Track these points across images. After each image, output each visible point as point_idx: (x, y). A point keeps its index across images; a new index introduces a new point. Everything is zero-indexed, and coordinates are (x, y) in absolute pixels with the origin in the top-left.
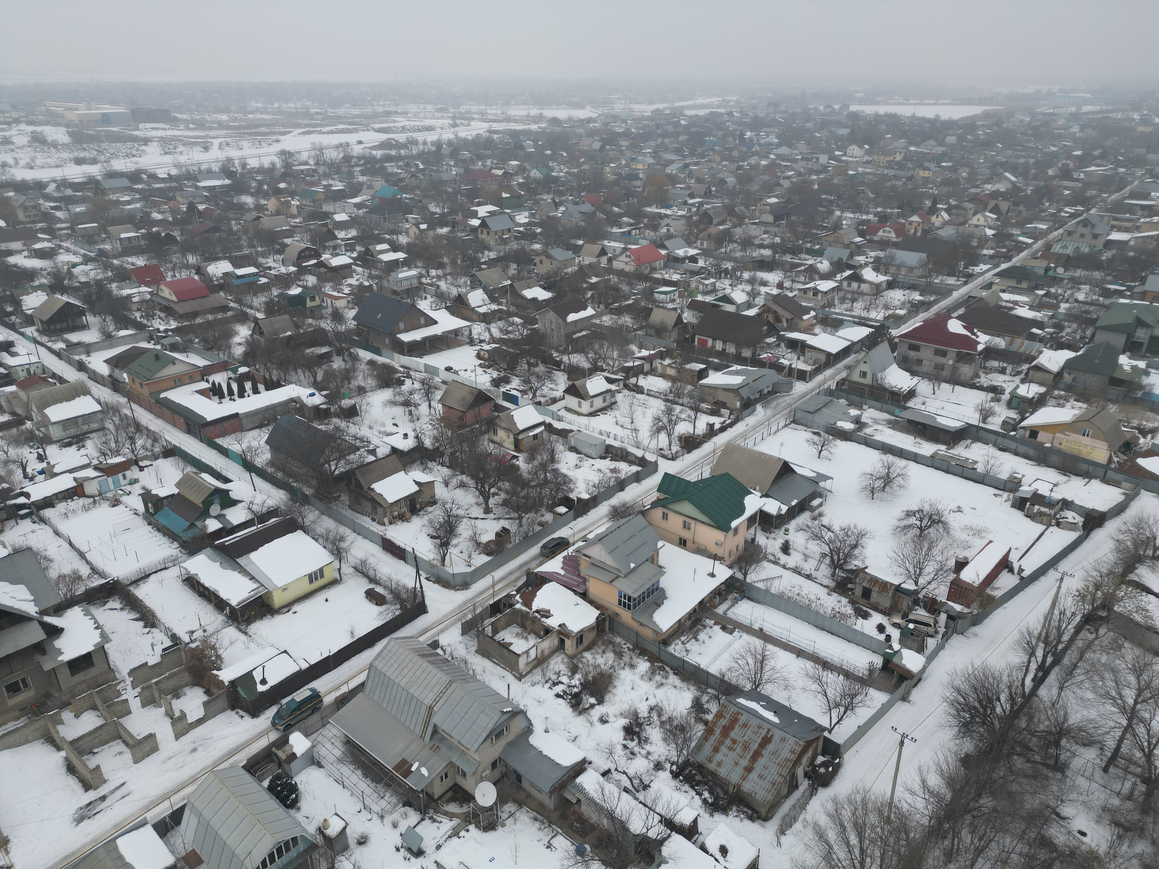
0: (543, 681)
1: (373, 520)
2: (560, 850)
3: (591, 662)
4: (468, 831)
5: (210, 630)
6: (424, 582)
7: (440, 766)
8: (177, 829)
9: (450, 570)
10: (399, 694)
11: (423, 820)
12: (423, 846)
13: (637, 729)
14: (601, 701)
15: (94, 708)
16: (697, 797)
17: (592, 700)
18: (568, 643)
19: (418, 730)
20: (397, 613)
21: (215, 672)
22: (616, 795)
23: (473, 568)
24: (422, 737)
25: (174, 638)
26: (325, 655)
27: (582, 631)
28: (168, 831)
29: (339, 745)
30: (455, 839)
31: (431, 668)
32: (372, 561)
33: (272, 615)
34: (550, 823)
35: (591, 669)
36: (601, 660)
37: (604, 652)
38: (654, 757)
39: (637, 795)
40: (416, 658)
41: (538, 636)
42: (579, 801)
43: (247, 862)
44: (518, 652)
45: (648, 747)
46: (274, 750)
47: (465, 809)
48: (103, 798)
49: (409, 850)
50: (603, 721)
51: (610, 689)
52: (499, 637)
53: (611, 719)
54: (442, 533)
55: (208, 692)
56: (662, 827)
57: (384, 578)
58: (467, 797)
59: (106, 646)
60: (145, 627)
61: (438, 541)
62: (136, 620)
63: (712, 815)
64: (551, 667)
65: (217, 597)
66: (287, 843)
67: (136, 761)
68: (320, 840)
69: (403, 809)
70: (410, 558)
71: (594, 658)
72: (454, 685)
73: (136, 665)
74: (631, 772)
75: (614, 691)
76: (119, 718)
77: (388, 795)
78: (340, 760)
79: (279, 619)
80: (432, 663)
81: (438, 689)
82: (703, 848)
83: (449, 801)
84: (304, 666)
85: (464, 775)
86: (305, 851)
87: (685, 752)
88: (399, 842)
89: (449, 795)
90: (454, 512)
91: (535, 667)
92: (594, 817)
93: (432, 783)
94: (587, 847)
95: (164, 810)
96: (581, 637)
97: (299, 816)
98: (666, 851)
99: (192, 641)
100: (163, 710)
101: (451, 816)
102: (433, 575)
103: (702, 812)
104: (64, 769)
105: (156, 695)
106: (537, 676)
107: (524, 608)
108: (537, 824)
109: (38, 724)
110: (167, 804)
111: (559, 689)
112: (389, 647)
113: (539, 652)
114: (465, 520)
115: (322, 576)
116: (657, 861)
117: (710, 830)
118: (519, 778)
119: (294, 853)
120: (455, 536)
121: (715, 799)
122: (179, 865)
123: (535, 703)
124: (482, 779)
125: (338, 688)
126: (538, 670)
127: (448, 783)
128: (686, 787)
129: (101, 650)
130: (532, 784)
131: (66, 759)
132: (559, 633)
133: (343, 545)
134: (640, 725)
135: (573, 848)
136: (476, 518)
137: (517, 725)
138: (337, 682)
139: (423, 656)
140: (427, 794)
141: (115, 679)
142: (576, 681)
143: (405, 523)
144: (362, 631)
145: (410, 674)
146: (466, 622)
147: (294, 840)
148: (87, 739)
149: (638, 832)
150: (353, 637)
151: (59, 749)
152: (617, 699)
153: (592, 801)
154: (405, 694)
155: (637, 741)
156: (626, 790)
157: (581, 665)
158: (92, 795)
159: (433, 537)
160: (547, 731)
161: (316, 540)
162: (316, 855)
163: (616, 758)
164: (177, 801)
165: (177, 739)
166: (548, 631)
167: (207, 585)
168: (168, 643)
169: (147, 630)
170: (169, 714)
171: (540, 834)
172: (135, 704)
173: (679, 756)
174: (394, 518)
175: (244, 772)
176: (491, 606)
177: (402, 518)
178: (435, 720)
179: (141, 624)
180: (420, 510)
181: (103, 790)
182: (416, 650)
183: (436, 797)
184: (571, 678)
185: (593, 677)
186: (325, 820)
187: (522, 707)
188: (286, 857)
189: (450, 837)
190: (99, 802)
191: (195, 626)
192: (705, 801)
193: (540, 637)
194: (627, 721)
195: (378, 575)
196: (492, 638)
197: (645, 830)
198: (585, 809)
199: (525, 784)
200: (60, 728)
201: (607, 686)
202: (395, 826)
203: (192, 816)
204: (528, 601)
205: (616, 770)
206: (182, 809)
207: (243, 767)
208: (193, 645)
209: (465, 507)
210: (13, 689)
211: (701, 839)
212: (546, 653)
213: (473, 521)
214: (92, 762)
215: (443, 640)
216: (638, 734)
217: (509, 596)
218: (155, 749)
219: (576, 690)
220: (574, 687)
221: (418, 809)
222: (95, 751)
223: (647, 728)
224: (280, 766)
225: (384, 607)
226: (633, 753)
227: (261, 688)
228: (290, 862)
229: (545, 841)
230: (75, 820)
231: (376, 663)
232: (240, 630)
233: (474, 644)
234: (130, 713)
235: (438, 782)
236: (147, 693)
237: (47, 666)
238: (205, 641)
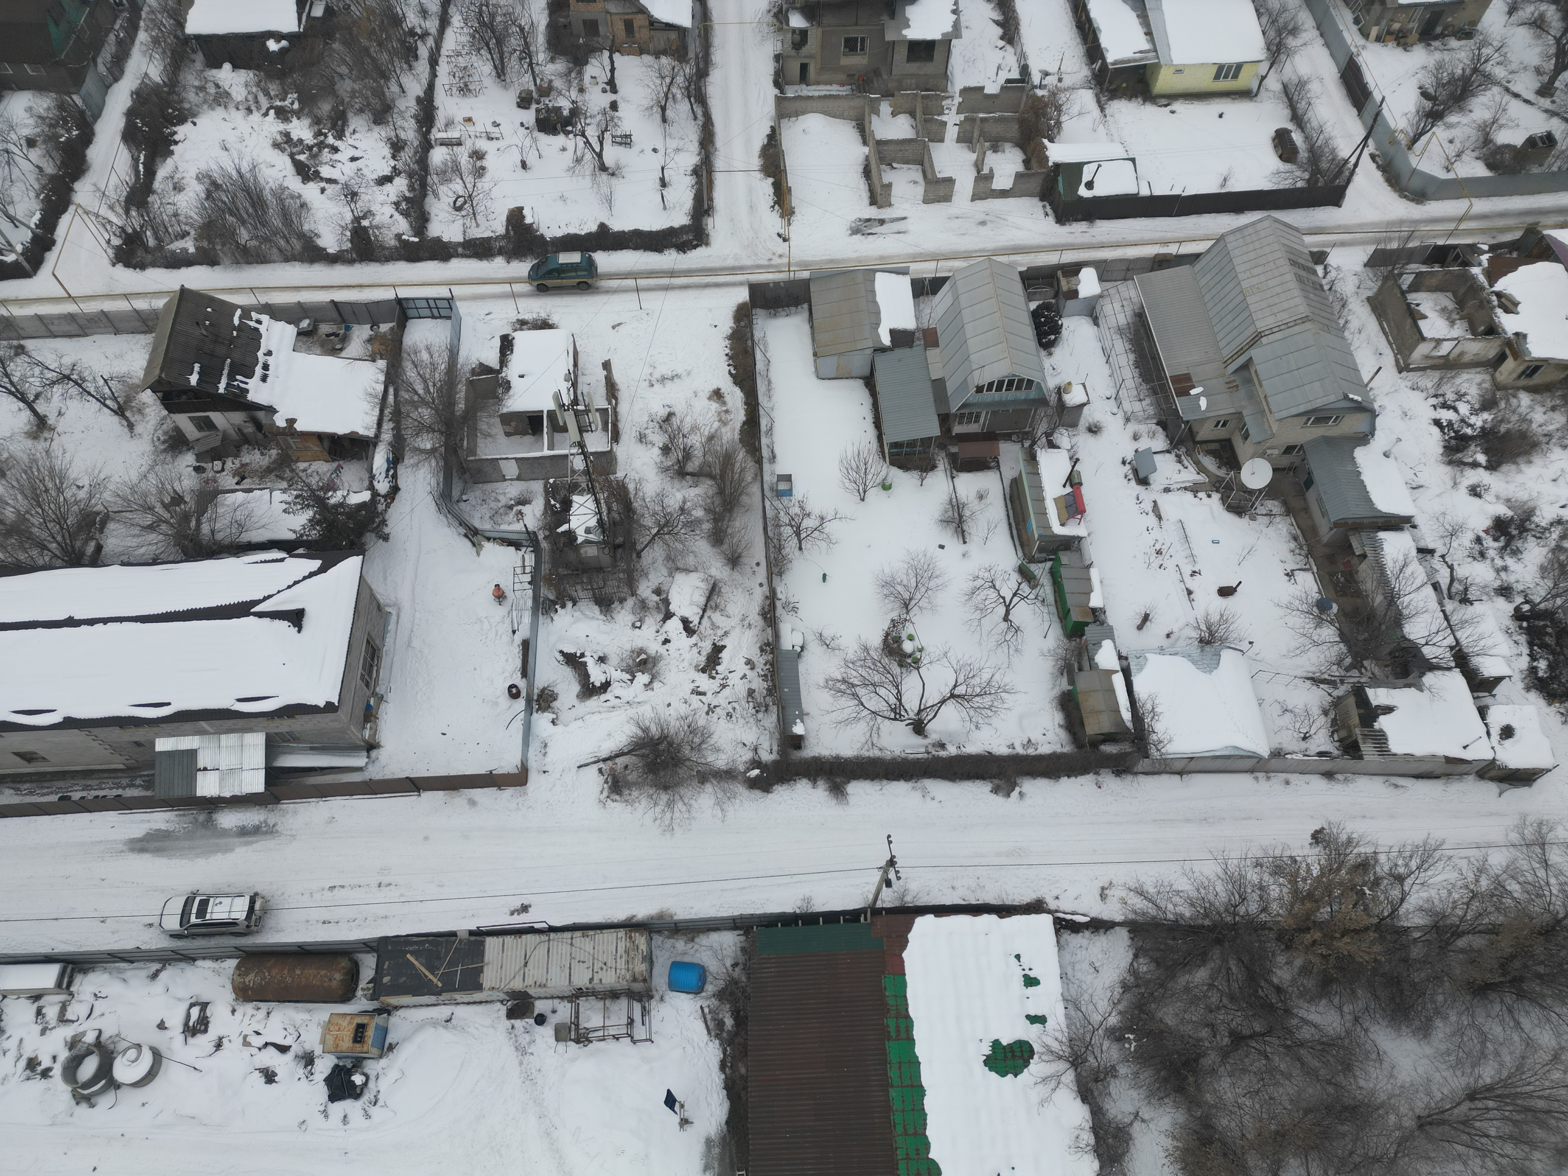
0: (1432, 392)
1: (1357, 21)
2: (1299, 587)
3: (1523, 410)
4: (1209, 496)
5: (1067, 81)
6: (1366, 158)
7: (1225, 409)
8: (931, 297)
9: (1414, 161)
10: (1233, 294)
11: (1168, 451)
12: (1152, 478)
13: (1515, 532)
14: (1492, 467)
15: (912, 114)
16: (1528, 659)
17: (1482, 458)
18: (1510, 364)
19: (1227, 352)
20: (1300, 184)
21: (1045, 141)
22: (1418, 583)
23: (1451, 176)
24: (1227, 364)
25: (1025, 70)
26: (1176, 191)
27: (1546, 360)
28: (922, 294)
29: (1129, 313)
30: (1189, 495)
31: (1293, 284)
32: (1314, 87)
33: (1144, 101)
34: (1310, 553)
35: (1515, 418)
36: (1538, 416)
37: (1553, 409)
38: (1509, 578)
39: (1446, 601)
40: (1284, 262)
41: (1473, 329)
42: (1364, 556)
43: (976, 374)
44: (1427, 333)
45: (1510, 561)
46: (1059, 273)
47: (1222, 473)
48: (882, 222)
49: (1135, 471)
50: (1475, 491)
51: (1520, 460)
52: (1414, 298)
53: (1489, 497)
54: (1443, 94)
55: (1027, 163)
56: (1448, 655)
57: (1314, 124)
58: (1232, 462)
59: (954, 42)
60: (1002, 38)
61: (1428, 104)
62: (997, 23)
63: (1528, 689)
64: (1458, 381)
65: (1096, 39)
66: (1021, 381)
67: (926, 201)
68: (1053, 399)
69: (1154, 427)
70: (1369, 111)
71: (1532, 408)
72: (1308, 325)
73: (973, 83)
74: (1460, 572)
75: (1523, 467)
76: (931, 140)
77: (1148, 401)
78: (1120, 331)
79: (1150, 110)
80: (1300, 279)
81: (1284, 317)
82: (1482, 712)
83: (1209, 452)
84: (1145, 192)
85: (1246, 437)
86: (1034, 400)
87: (1559, 601)
88: (1130, 456)
89: (1213, 446)
90: (1488, 67)
91: (1433, 367)
92: (1368, 584)
93: (1203, 421)
94: (1335, 608)
95: (927, 270)
96: (1536, 369)
97: (1047, 362)
98: (1429, 679)
99: (1041, 87)
100: (974, 156)
101: (1201, 469)
102: (1384, 155)
103: (1517, 677)
104: (861, 169)
105: (976, 135)
106: (1429, 381)
107: (1482, 278)
108: (1293, 545)
109: (857, 103)
110: (932, 265)
111: (1446, 415)
112: (1259, 226)
113: (1457, 351)
114: (1496, 90)
115: (1235, 76)
116: (1410, 680)
117: (1509, 701)
118: (1309, 483)
119: (1022, 395)
120: (1461, 109)
121: (1551, 678)
122: (917, 335)
123: (1398, 412)
124: (1263, 455)
125: (1166, 243)
126: (1437, 374)
127: (1221, 433)
128: (1523, 639)
129: (946, 42)
130: (1320, 501)
131: (867, 158)
132: (1508, 343)
133: (1291, 42)
134: (1523, 529)
135: (1317, 596)
136: (1516, 96)
137: (1353, 424)
138: (1169, 236)
139: (1293, 263)
140: (1190, 429)
141: (945, 90)
142: (1478, 421)
143: (1399, 51)
144: (1240, 184)
145: (1263, 278)
146: (1384, 251)
147: (1030, 382)
148: (892, 147)
149: (1412, 637)
150: (1223, 185)
151: (865, 143)
152: (1520, 478)
153: (1380, 567)
154: (1240, 297)
155: (1501, 544)
156: (1436, 586)
157: (1503, 405)
158: (873, 212)
159: (1425, 94)
160: (1386, 455)
161: (1259, 15)
162: (1041, 412)
163: (1455, 544)
164: (943, 268)
165: (972, 200)
166: (1492, 330)
167: (1093, 15)
168: (1015, 75)
169: (1002, 43)
170: (978, 166)
171: (1289, 556)
172: (952, 132)
173: (1545, 600)
174: (1389, 33)
175: (1018, 278)
176: (1437, 248)
177: (1402, 40)
178: (1254, 353)
179: (999, 31)
180: (1436, 38)
181: (885, 213)
182: (1290, 251)
183: (1198, 439)
184: (1475, 412)
185: (1508, 432)
186: (1069, 384)
187: (1376, 406)
188: (1013, 395)
189: (1186, 488)
190: (877, 223)
191: (1053, 69)
192: (1533, 670)
193: (1474, 332)
194: (1510, 513)
195: (1310, 114)
196: (1403, 293)
197: (1423, 641)
198: (1364, 570)
199: (1311, 494)
200: (874, 118)
201: (1519, 455)
202: (1136, 437)
203: (950, 294)
204: (1494, 273)
205: (1443, 556)
206: (944, 280)
207: (1021, 273)
208: (1040, 93)
209: (1513, 66)
210: (851, 45)
211: (1488, 700)
212: (1466, 359)
213: (1507, 97)
214: (888, 176)
215: (1335, 258)
216: (1510, 539)
217: (1473, 249)
218: (947, 198)
219: (1469, 431)
220: (1469, 425)
221: (1170, 437)
222: (895, 165)
223: (1530, 539)
224: (1056, 296)
225: (1288, 166)
226: (1482, 555)
227: (1083, 192)
228: (1014, 402)
229: (1290, 567)
230: (851, 228)
231: (1231, 238)
232: (1099, 102)
233: (1372, 287)
234: (942, 140)
235: (1210, 425)
236: (968, 127)
237: (890, 36)
238: (1053, 94)
